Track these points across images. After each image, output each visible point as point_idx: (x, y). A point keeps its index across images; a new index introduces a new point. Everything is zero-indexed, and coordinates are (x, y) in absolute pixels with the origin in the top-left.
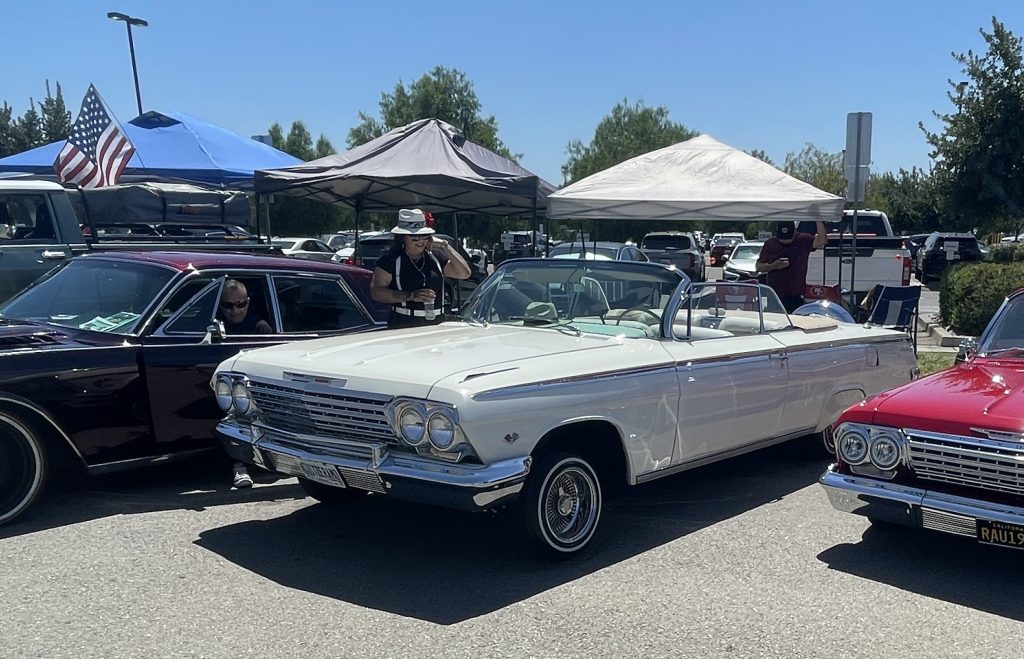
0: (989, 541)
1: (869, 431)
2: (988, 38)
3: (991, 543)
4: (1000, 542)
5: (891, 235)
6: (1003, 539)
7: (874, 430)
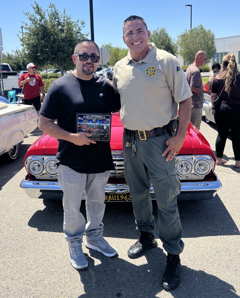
0: (108, 201)
1: (43, 159)
2: (34, 8)
3: (109, 201)
4: (112, 200)
5: (12, 71)
6: (114, 199)
7: (46, 158)
